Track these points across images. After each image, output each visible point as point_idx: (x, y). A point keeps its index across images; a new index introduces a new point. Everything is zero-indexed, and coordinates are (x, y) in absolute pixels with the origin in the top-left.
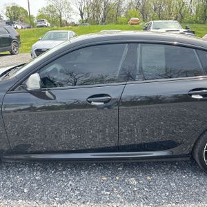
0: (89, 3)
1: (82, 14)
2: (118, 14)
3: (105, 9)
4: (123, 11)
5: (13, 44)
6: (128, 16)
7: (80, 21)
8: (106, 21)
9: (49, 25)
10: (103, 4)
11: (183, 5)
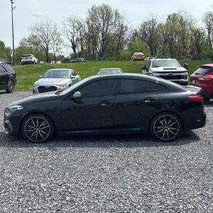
0: (83, 34)
1: (74, 47)
2: (120, 46)
3: (103, 40)
4: (126, 42)
5: (10, 82)
6: (132, 49)
7: (71, 55)
8: (105, 55)
9: (36, 60)
10: (100, 34)
11: (199, 36)
